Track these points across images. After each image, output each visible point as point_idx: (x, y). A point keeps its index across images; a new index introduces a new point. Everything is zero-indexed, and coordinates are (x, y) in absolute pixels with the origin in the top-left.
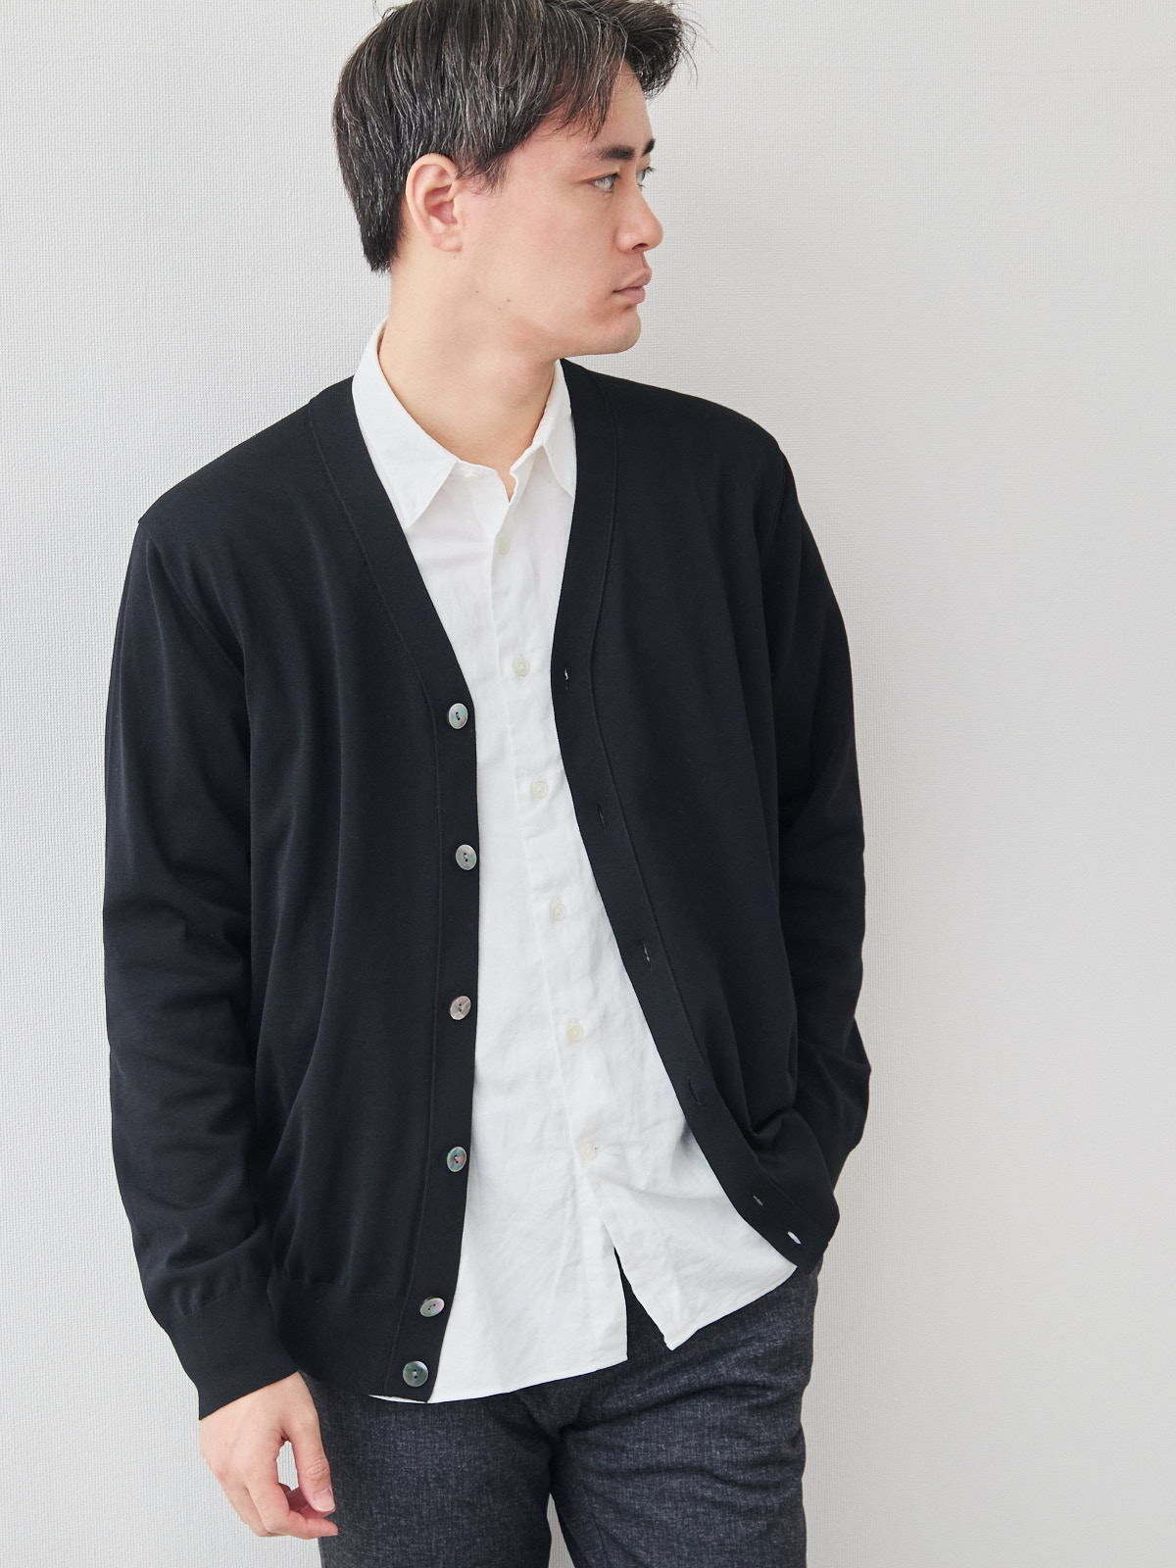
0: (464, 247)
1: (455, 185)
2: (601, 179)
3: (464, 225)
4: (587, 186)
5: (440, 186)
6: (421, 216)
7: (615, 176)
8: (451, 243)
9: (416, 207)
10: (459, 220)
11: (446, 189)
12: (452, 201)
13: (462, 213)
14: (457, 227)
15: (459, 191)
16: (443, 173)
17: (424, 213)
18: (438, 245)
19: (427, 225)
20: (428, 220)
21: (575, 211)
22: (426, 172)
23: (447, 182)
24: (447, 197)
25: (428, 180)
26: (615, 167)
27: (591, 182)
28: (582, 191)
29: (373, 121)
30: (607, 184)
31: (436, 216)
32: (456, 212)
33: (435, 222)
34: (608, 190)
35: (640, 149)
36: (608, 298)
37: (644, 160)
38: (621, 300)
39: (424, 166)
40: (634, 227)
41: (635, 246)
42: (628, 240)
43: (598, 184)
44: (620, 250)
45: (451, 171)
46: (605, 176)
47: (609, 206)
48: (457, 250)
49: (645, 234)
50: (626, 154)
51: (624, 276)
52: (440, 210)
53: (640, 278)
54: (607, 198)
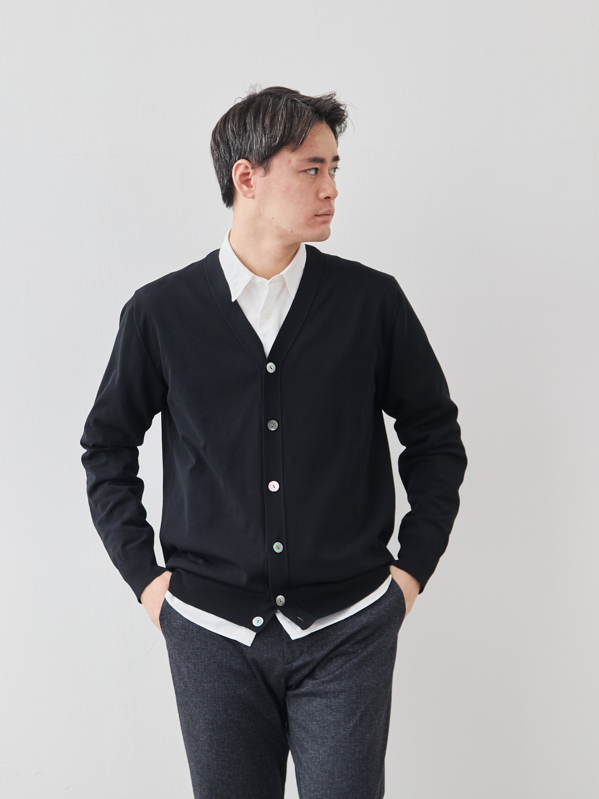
0: (256, 197)
1: (251, 171)
2: (310, 170)
3: (256, 188)
4: (304, 173)
5: (246, 172)
6: (238, 184)
7: (316, 169)
8: (250, 195)
9: (236, 180)
10: (253, 186)
11: (248, 174)
12: (251, 179)
13: (254, 183)
14: (253, 189)
15: (254, 174)
16: (247, 167)
17: (239, 183)
18: (245, 196)
19: (241, 188)
20: (241, 186)
21: (297, 182)
22: (240, 166)
23: (248, 171)
24: (250, 177)
25: (241, 170)
26: (317, 166)
27: (305, 171)
28: (301, 175)
29: (221, 146)
30: (313, 172)
31: (244, 184)
32: (252, 182)
33: (245, 187)
34: (314, 175)
35: (329, 159)
36: (312, 218)
37: (334, 164)
38: (319, 219)
39: (239, 164)
40: (325, 190)
41: (325, 198)
42: (322, 195)
43: (309, 172)
44: (319, 199)
45: (249, 166)
46: (313, 169)
47: (314, 181)
48: (253, 197)
49: (329, 193)
50: (322, 161)
51: (320, 209)
52: (247, 182)
53: (327, 211)
54: (313, 178)
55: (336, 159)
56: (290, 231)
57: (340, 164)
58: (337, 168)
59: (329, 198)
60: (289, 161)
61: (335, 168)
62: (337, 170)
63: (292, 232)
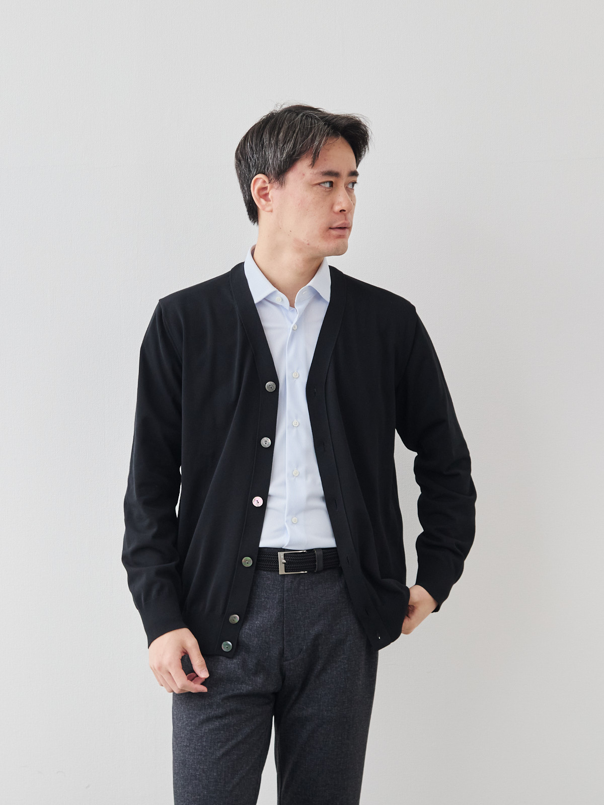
0: (274, 210)
1: (268, 185)
2: (324, 183)
3: (273, 201)
4: (319, 186)
5: (264, 186)
6: (256, 198)
7: (331, 183)
8: (268, 209)
9: (254, 194)
10: (271, 200)
11: (265, 188)
12: (269, 193)
13: (272, 197)
14: (271, 203)
15: (272, 187)
16: (264, 182)
17: (258, 197)
18: (264, 209)
19: (260, 202)
20: (259, 199)
21: (310, 196)
22: (259, 180)
23: (266, 185)
24: (267, 191)
25: (259, 184)
26: (332, 179)
27: (319, 184)
28: (315, 188)
30: (328, 185)
31: (263, 198)
32: (270, 196)
33: (263, 201)
34: (328, 188)
35: (345, 173)
36: (327, 231)
37: (352, 179)
38: (334, 232)
39: (257, 179)
40: (340, 203)
41: (341, 211)
42: (337, 208)
43: (323, 185)
44: (334, 212)
45: (267, 180)
46: (327, 182)
47: (329, 194)
48: (271, 211)
49: (344, 206)
50: (336, 174)
51: (335, 222)
52: (265, 196)
53: (342, 224)
54: (328, 191)
55: (354, 174)
56: (307, 243)
57: (359, 179)
58: (356, 183)
59: (344, 211)
60: (304, 175)
61: (354, 183)
62: (355, 185)
63: (308, 244)
